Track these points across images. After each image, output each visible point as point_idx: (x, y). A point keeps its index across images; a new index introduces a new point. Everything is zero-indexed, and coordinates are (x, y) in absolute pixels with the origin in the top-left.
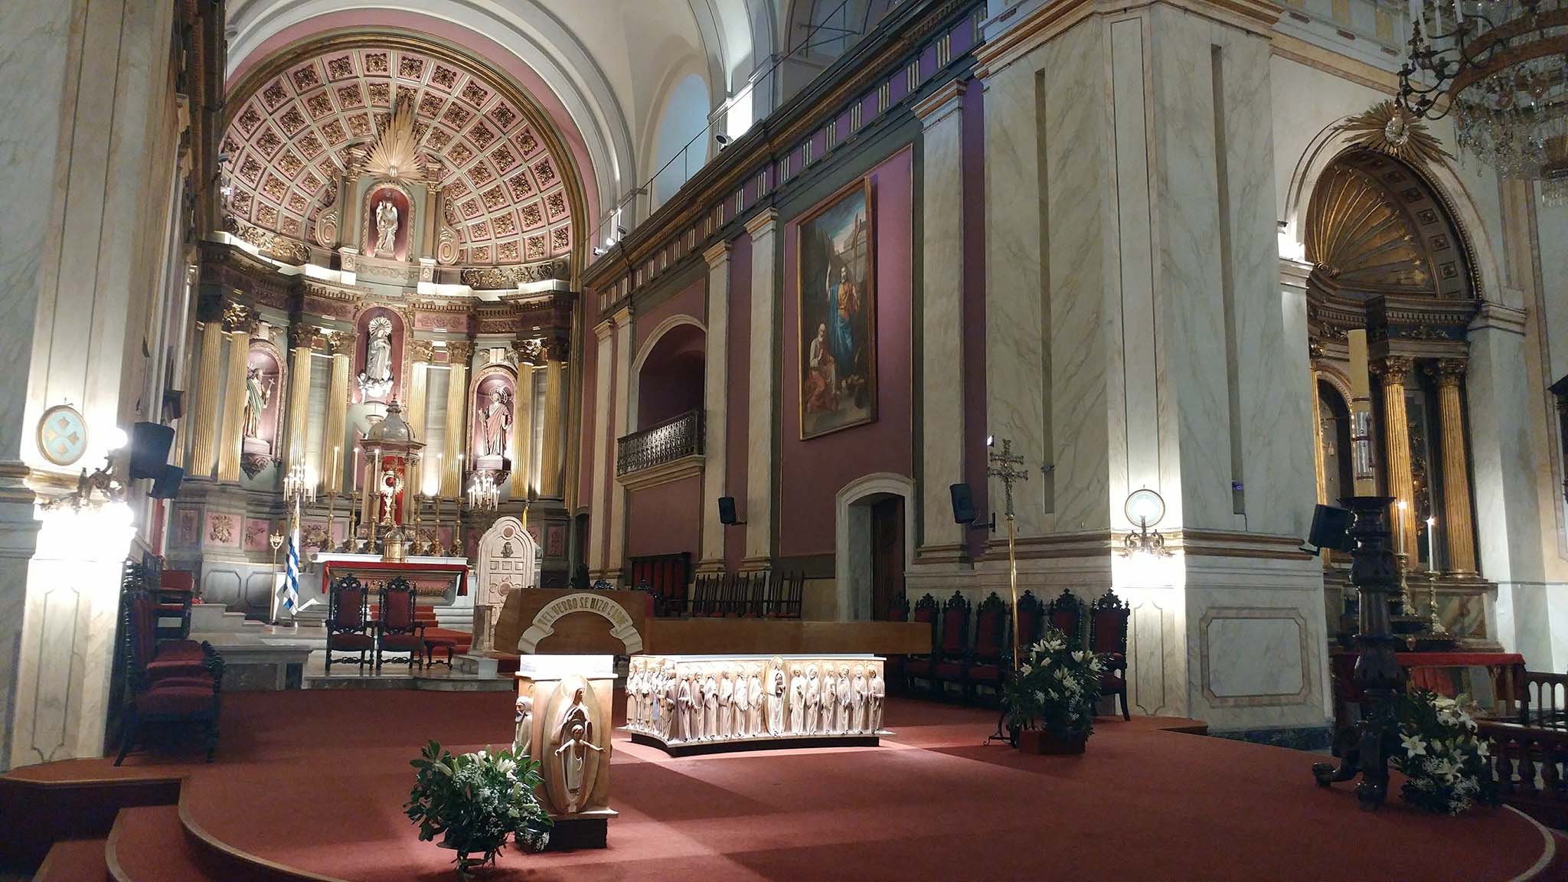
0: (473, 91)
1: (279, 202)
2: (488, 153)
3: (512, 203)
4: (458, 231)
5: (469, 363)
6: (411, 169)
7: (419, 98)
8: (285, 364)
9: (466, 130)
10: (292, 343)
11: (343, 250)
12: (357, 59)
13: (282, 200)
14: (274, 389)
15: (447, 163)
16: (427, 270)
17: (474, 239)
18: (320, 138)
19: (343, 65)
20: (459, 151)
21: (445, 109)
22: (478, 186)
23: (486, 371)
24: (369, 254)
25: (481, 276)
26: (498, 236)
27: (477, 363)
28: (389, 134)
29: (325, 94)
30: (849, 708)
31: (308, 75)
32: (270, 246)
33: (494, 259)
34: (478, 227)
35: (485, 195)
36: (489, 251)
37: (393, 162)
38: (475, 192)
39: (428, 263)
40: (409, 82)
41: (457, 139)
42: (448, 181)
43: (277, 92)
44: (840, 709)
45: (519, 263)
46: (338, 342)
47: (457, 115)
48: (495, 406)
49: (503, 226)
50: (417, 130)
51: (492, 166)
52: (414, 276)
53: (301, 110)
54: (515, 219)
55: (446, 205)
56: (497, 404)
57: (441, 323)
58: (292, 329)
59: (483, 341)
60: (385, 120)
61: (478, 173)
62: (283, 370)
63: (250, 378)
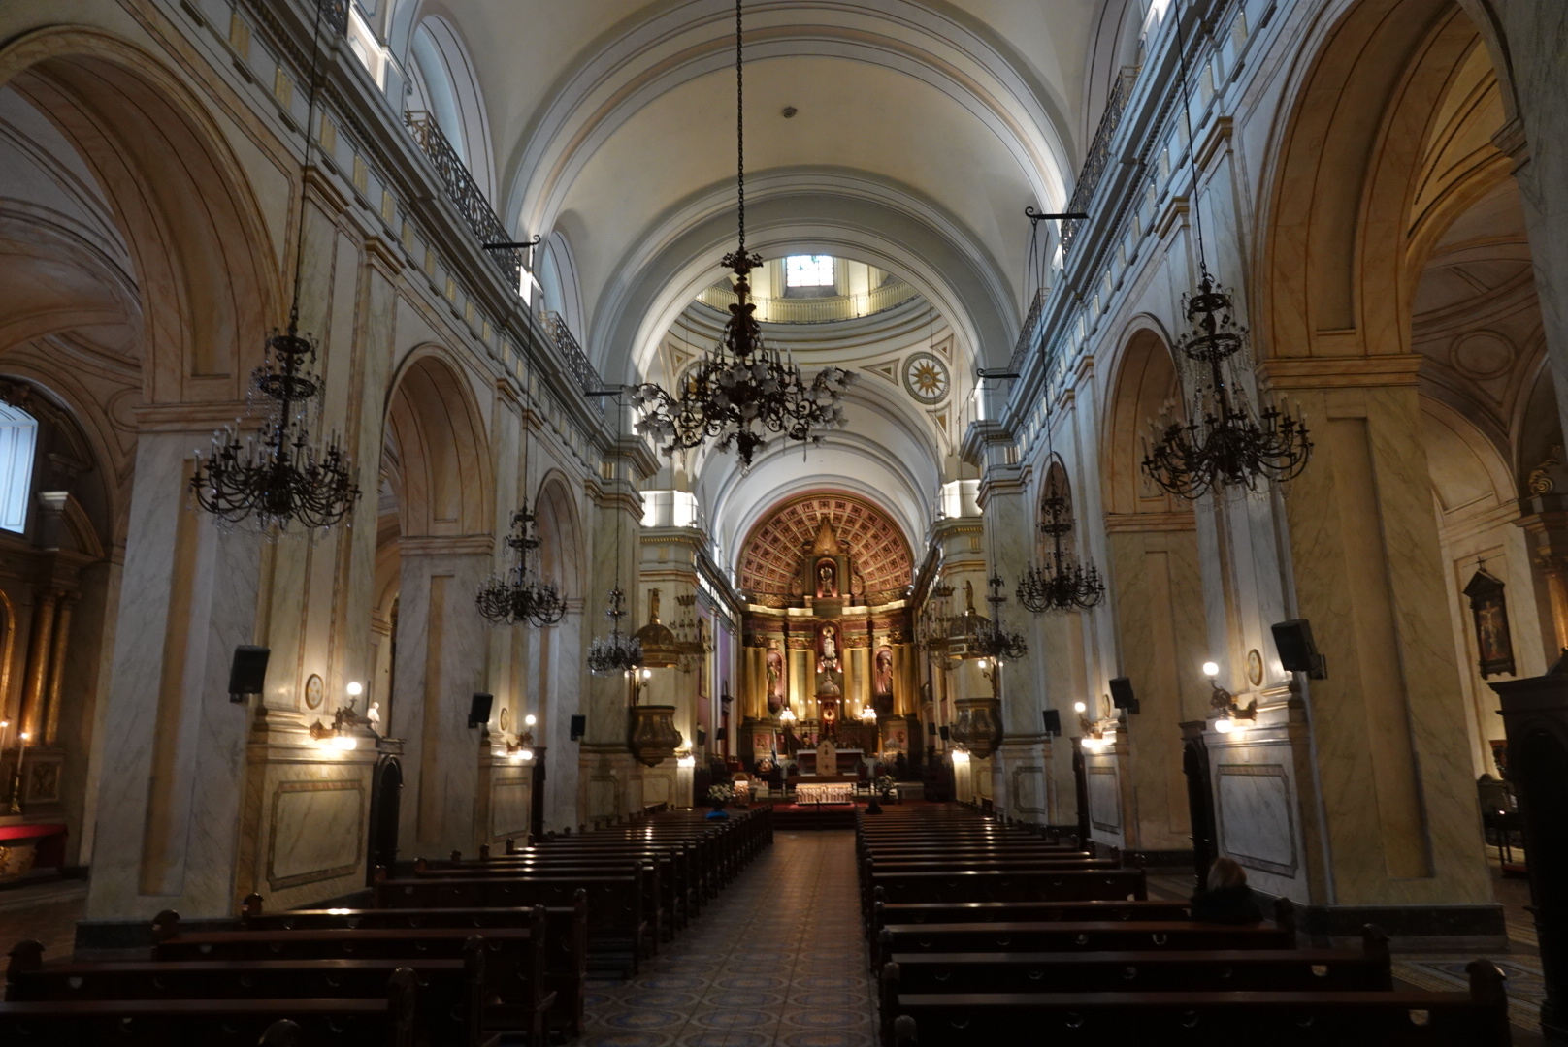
0: (855, 510)
1: (774, 579)
2: (869, 536)
3: (884, 559)
4: (861, 577)
5: (871, 645)
6: (834, 550)
7: (832, 516)
9: (857, 526)
10: (787, 647)
11: (806, 597)
12: (799, 509)
13: (776, 578)
14: (780, 671)
15: (851, 543)
16: (846, 600)
17: (869, 580)
18: (789, 545)
19: (793, 512)
20: (856, 537)
21: (845, 518)
22: (867, 552)
24: (820, 596)
25: (873, 599)
26: (880, 576)
27: (875, 644)
28: (821, 535)
29: (788, 526)
31: (779, 521)
32: (772, 602)
33: (878, 590)
34: (870, 573)
35: (871, 556)
36: (877, 585)
37: (826, 547)
38: (866, 556)
39: (847, 596)
40: (825, 511)
41: (853, 531)
42: (853, 552)
43: (766, 532)
45: (890, 591)
46: (807, 643)
47: (851, 521)
48: (886, 667)
49: (881, 571)
50: (834, 531)
51: (872, 542)
52: (840, 604)
53: (778, 535)
54: (886, 567)
55: (853, 564)
56: (886, 665)
57: (855, 627)
58: (786, 641)
59: (876, 633)
60: (818, 529)
61: (866, 546)
62: (784, 661)
63: (768, 667)
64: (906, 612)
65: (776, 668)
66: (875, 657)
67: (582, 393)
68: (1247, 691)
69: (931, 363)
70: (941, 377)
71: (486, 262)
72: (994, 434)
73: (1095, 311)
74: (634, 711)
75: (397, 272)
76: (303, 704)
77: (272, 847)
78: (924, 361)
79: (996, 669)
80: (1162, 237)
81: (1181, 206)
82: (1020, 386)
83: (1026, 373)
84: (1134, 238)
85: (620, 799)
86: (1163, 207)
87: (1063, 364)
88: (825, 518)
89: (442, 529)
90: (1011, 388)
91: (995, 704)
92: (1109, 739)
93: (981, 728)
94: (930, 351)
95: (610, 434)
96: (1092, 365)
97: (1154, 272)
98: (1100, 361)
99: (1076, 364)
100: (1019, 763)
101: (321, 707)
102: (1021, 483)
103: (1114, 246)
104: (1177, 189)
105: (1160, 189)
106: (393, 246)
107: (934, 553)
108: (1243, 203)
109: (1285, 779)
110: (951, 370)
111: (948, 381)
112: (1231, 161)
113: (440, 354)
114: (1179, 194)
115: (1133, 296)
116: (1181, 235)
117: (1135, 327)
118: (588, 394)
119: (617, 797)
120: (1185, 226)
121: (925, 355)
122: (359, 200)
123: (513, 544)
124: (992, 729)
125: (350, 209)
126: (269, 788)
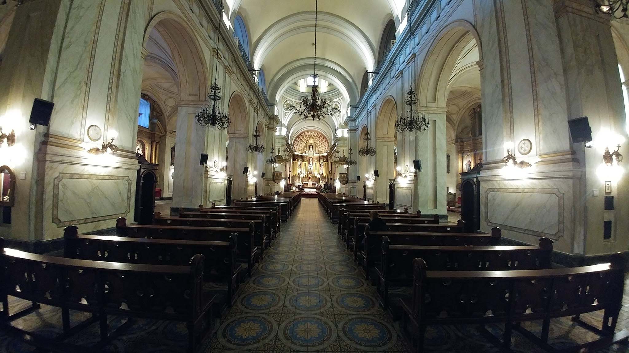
0: (318, 134)
6: (313, 142)
7: (313, 135)
8: (302, 164)
10: (302, 161)
12: (306, 133)
13: (300, 147)
14: (301, 166)
16: (315, 153)
17: (319, 149)
18: (304, 140)
19: (305, 134)
24: (309, 151)
25: (320, 153)
27: (320, 162)
29: (304, 137)
31: (302, 135)
32: (300, 153)
38: (319, 144)
41: (317, 139)
43: (299, 138)
45: (323, 151)
47: (316, 136)
48: (322, 167)
50: (313, 138)
51: (321, 141)
54: (323, 147)
55: (317, 145)
57: (316, 158)
59: (320, 160)
60: (310, 138)
64: (327, 156)
66: (320, 165)
67: (266, 105)
68: (404, 173)
69: (338, 104)
70: (339, 107)
71: (248, 73)
72: (351, 119)
73: (378, 94)
74: (274, 172)
75: (231, 74)
76: (214, 167)
77: (209, 195)
78: (336, 103)
79: (348, 168)
80: (396, 79)
81: (402, 72)
82: (358, 109)
83: (360, 107)
84: (389, 79)
85: (271, 190)
86: (397, 73)
87: (369, 105)
88: (311, 135)
89: (237, 132)
90: (356, 110)
91: (347, 174)
92: (373, 182)
93: (344, 179)
94: (338, 101)
95: (271, 114)
96: (376, 106)
97: (393, 87)
98: (378, 105)
99: (372, 106)
100: (351, 186)
101: (217, 168)
102: (356, 130)
103: (384, 80)
104: (401, 69)
105: (397, 68)
106: (230, 68)
107: (335, 143)
108: (416, 73)
109: (411, 190)
110: (342, 106)
111: (341, 107)
112: (415, 63)
113: (239, 94)
114: (401, 70)
115: (387, 92)
116: (401, 78)
117: (387, 98)
118: (267, 105)
119: (270, 189)
120: (402, 77)
121: (337, 102)
122: (224, 57)
123: (254, 136)
124: (346, 180)
125: (222, 59)
126: (208, 183)
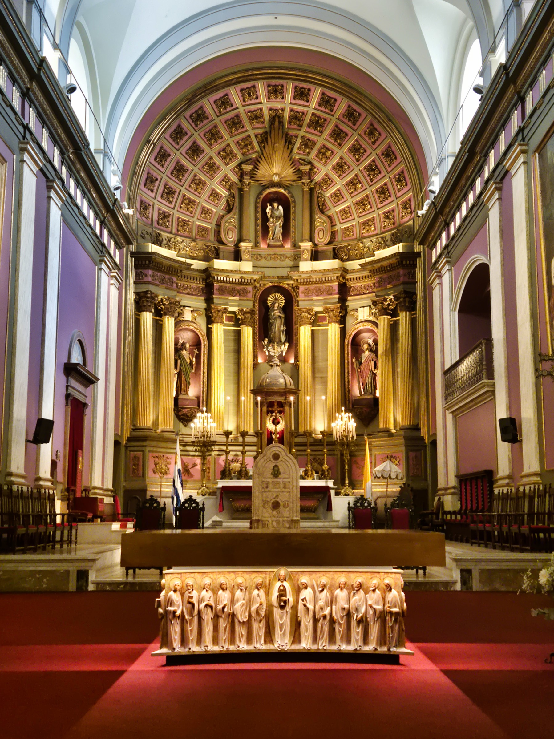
1: (192, 215)
2: (345, 149)
3: (368, 187)
4: (330, 217)
5: (342, 321)
6: (288, 173)
8: (205, 337)
9: (327, 132)
10: (210, 321)
11: (243, 245)
13: (195, 214)
14: (198, 357)
15: (316, 164)
16: (306, 251)
17: (342, 221)
18: (218, 161)
20: (324, 153)
21: (307, 120)
22: (341, 177)
23: (356, 327)
24: (263, 245)
25: (349, 250)
26: (360, 215)
28: (268, 149)
29: (216, 127)
30: (363, 621)
32: (187, 249)
33: (358, 235)
34: (344, 211)
35: (347, 184)
36: (354, 229)
37: (276, 170)
38: (339, 184)
39: (306, 245)
40: (277, 105)
42: (318, 178)
43: (177, 130)
44: (354, 623)
45: (377, 234)
46: (243, 317)
47: (317, 123)
48: (366, 355)
49: (363, 207)
51: (350, 159)
52: (297, 258)
53: (200, 142)
54: (371, 199)
55: (318, 197)
56: (367, 353)
57: (319, 292)
58: (208, 310)
59: (352, 302)
60: (264, 139)
61: (340, 167)
62: (204, 342)
63: (178, 349)
65: (191, 353)
66: (349, 339)
88: (276, 117)
